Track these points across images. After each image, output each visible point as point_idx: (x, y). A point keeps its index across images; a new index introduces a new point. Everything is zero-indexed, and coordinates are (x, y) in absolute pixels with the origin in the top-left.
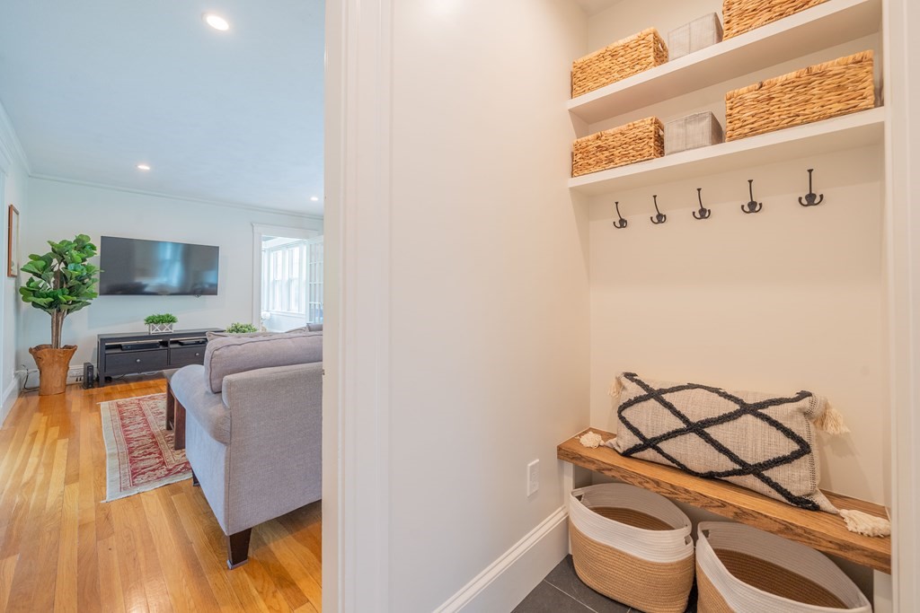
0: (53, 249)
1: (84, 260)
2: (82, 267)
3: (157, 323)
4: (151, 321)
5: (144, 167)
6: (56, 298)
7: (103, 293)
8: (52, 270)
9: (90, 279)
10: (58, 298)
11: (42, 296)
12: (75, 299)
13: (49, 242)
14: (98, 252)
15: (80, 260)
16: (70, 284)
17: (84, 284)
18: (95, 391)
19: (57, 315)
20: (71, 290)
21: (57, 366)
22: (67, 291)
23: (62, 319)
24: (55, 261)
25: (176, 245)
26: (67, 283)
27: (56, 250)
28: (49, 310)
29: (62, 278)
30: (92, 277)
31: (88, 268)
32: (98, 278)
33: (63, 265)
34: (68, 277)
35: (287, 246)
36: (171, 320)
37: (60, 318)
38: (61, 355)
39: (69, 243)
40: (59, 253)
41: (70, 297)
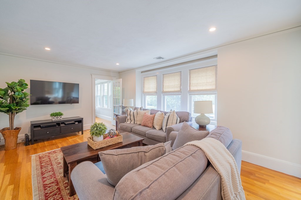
0: (8, 85)
1: (22, 90)
2: (22, 93)
3: (55, 116)
4: (53, 115)
5: (48, 49)
6: (10, 107)
7: (32, 104)
8: (8, 95)
9: (26, 99)
10: (11, 108)
11: (4, 107)
12: (19, 107)
13: (6, 82)
14: (29, 87)
15: (20, 91)
16: (16, 101)
17: (23, 101)
18: (30, 147)
19: (12, 115)
20: (17, 104)
21: (12, 137)
22: (15, 105)
23: (14, 117)
24: (9, 91)
25: (60, 83)
26: (15, 101)
27: (10, 86)
28: (7, 113)
29: (13, 99)
30: (27, 98)
31: (25, 94)
32: (30, 98)
33: (13, 93)
34: (16, 98)
35: (102, 83)
36: (60, 114)
37: (13, 116)
38: (14, 133)
39: (16, 83)
40: (11, 87)
41: (17, 107)
